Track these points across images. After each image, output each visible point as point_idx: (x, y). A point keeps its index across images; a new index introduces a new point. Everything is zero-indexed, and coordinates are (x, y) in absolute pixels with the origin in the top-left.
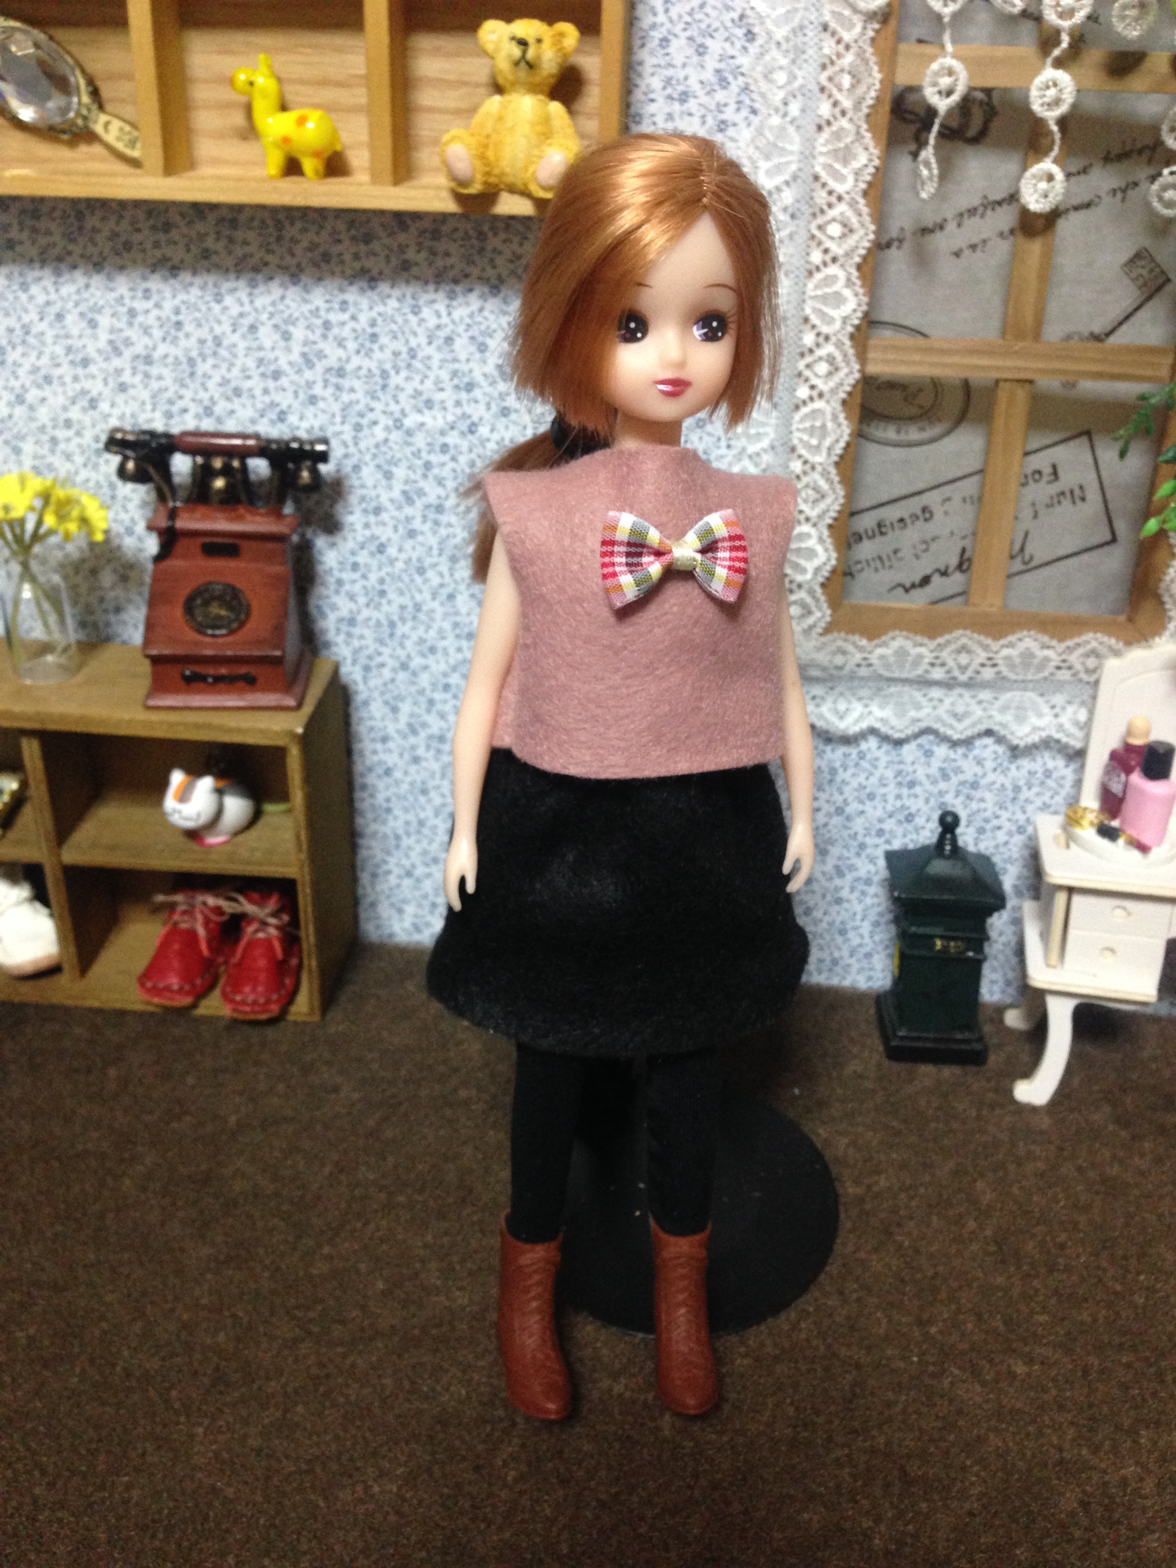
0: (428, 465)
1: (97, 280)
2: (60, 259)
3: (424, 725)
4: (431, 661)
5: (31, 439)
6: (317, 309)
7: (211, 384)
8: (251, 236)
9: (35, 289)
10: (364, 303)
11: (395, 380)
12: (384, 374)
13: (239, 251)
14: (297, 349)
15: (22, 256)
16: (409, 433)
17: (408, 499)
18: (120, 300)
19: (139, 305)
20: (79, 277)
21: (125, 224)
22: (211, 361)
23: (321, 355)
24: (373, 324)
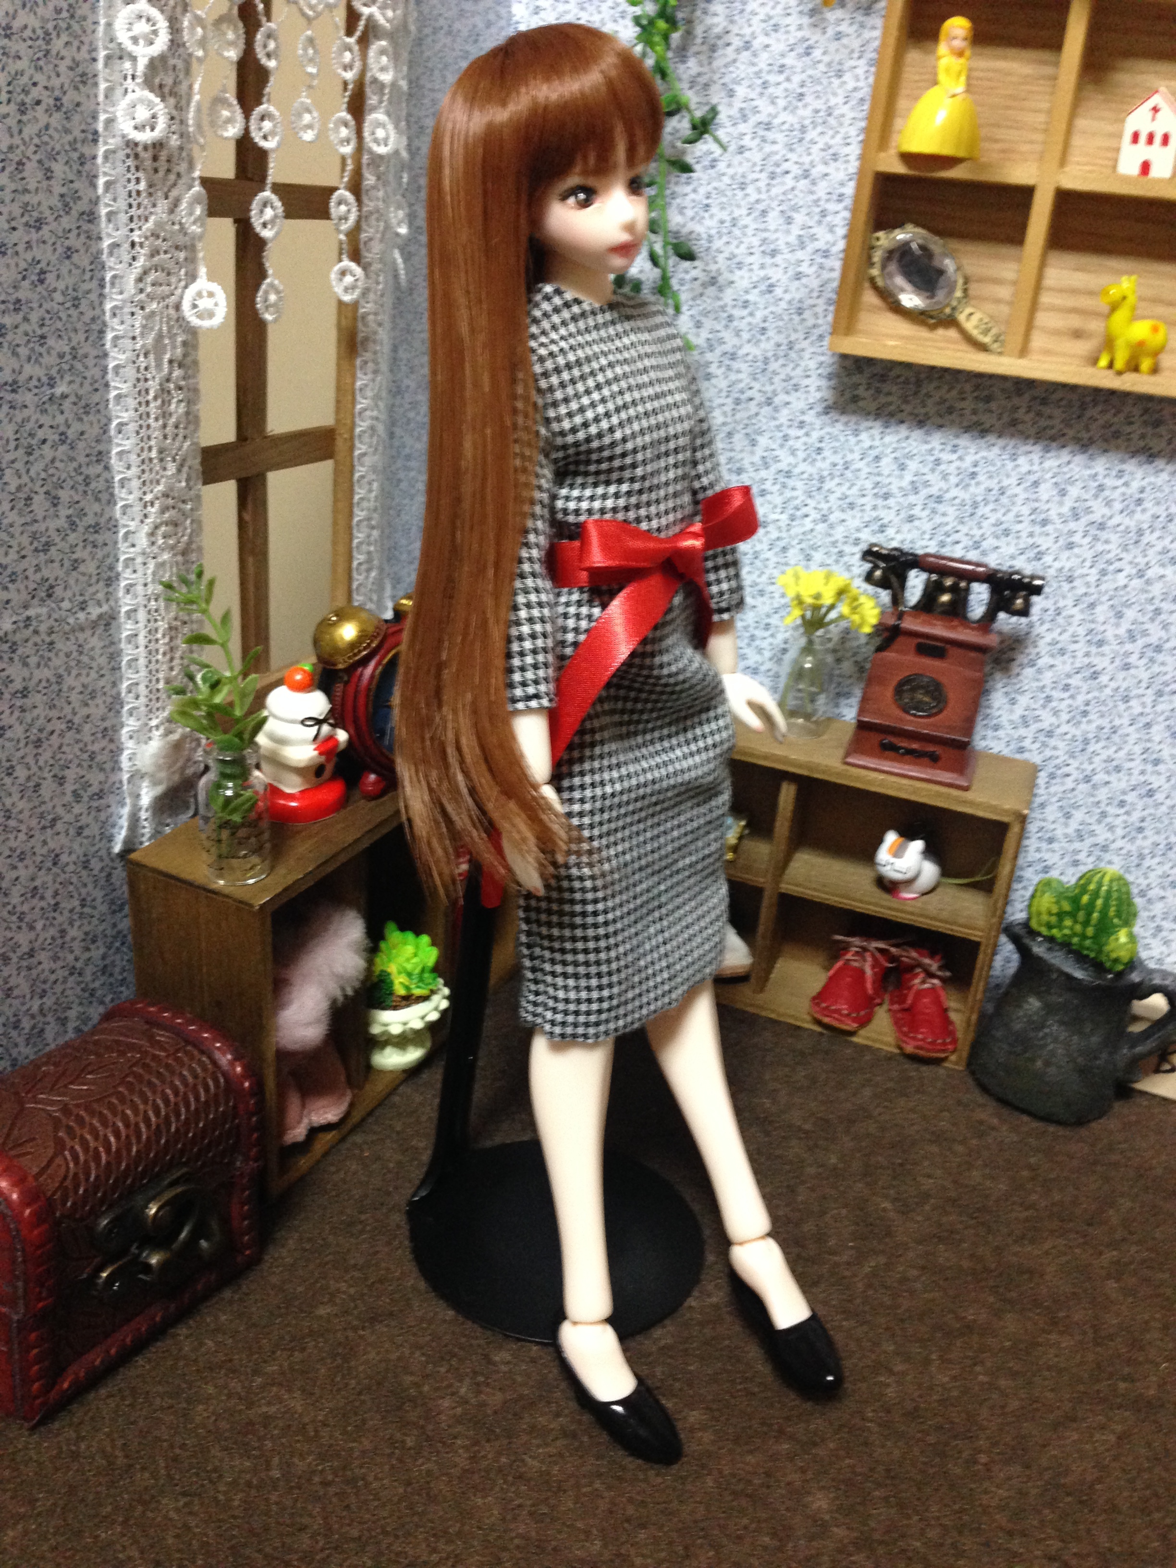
0: (1158, 612)
1: (917, 434)
2: (891, 415)
3: (1092, 833)
4: (1113, 778)
5: (822, 550)
6: (1096, 475)
7: (985, 524)
8: (1057, 412)
9: (864, 436)
10: (1139, 474)
11: (1147, 538)
12: (1140, 532)
13: (1043, 423)
14: (1069, 503)
15: (863, 409)
16: (1148, 582)
17: (1132, 638)
18: (930, 452)
19: (945, 456)
20: (903, 430)
21: (954, 393)
22: (991, 506)
23: (1088, 510)
24: (1142, 491)
